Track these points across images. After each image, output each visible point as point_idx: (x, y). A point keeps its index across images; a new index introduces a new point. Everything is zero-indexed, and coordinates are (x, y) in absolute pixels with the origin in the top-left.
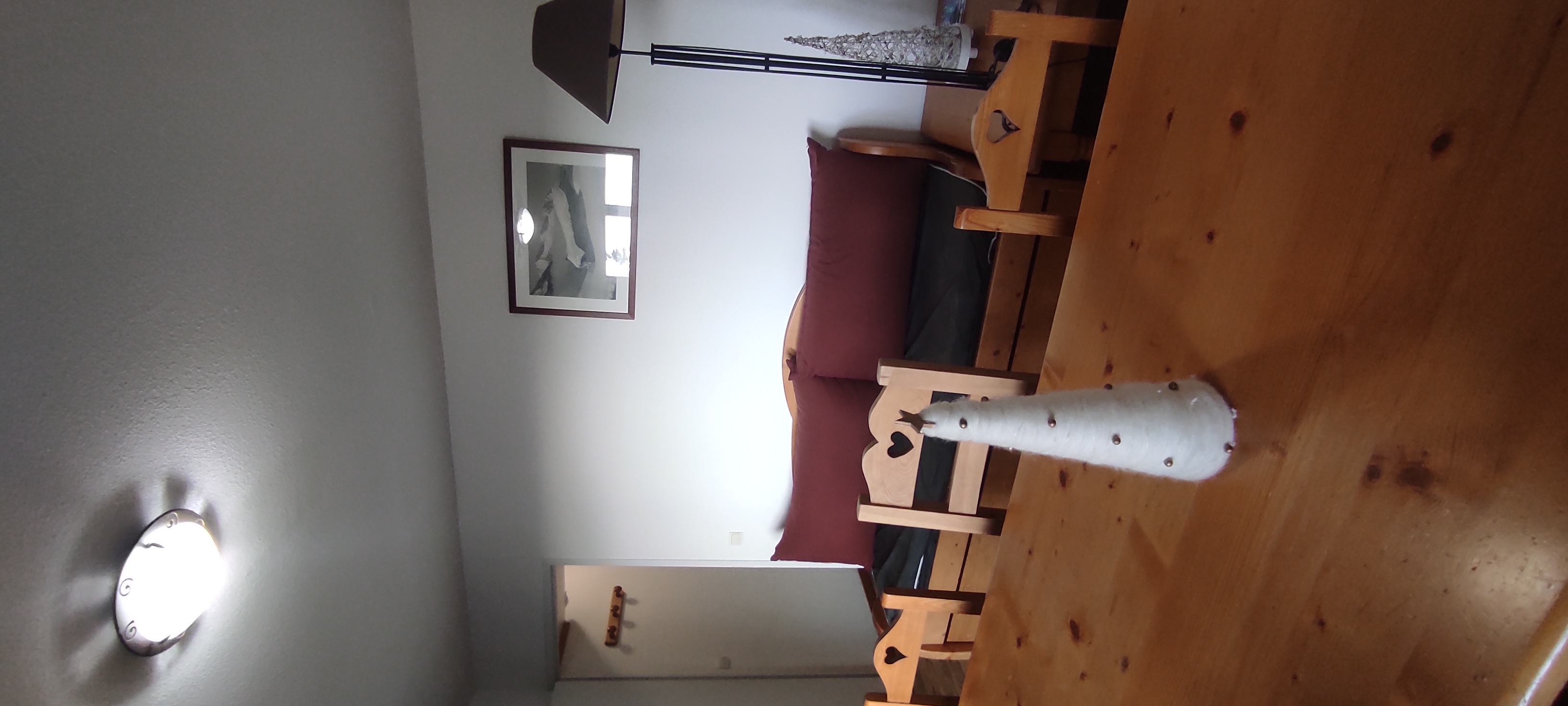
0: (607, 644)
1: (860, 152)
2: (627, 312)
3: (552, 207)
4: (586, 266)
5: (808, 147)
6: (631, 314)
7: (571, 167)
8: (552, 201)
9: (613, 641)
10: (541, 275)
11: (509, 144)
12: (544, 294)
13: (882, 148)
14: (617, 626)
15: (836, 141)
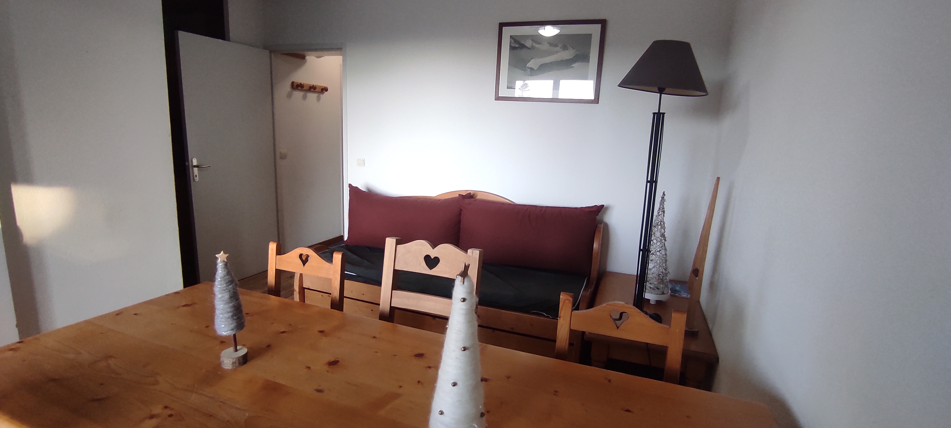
0: (293, 83)
1: (595, 236)
2: (499, 96)
3: (564, 50)
4: (527, 71)
5: (599, 205)
6: (498, 98)
7: (589, 62)
8: (568, 50)
9: (295, 87)
10: (522, 42)
11: (603, 23)
12: (511, 45)
13: (598, 248)
14: (304, 89)
15: (601, 222)
